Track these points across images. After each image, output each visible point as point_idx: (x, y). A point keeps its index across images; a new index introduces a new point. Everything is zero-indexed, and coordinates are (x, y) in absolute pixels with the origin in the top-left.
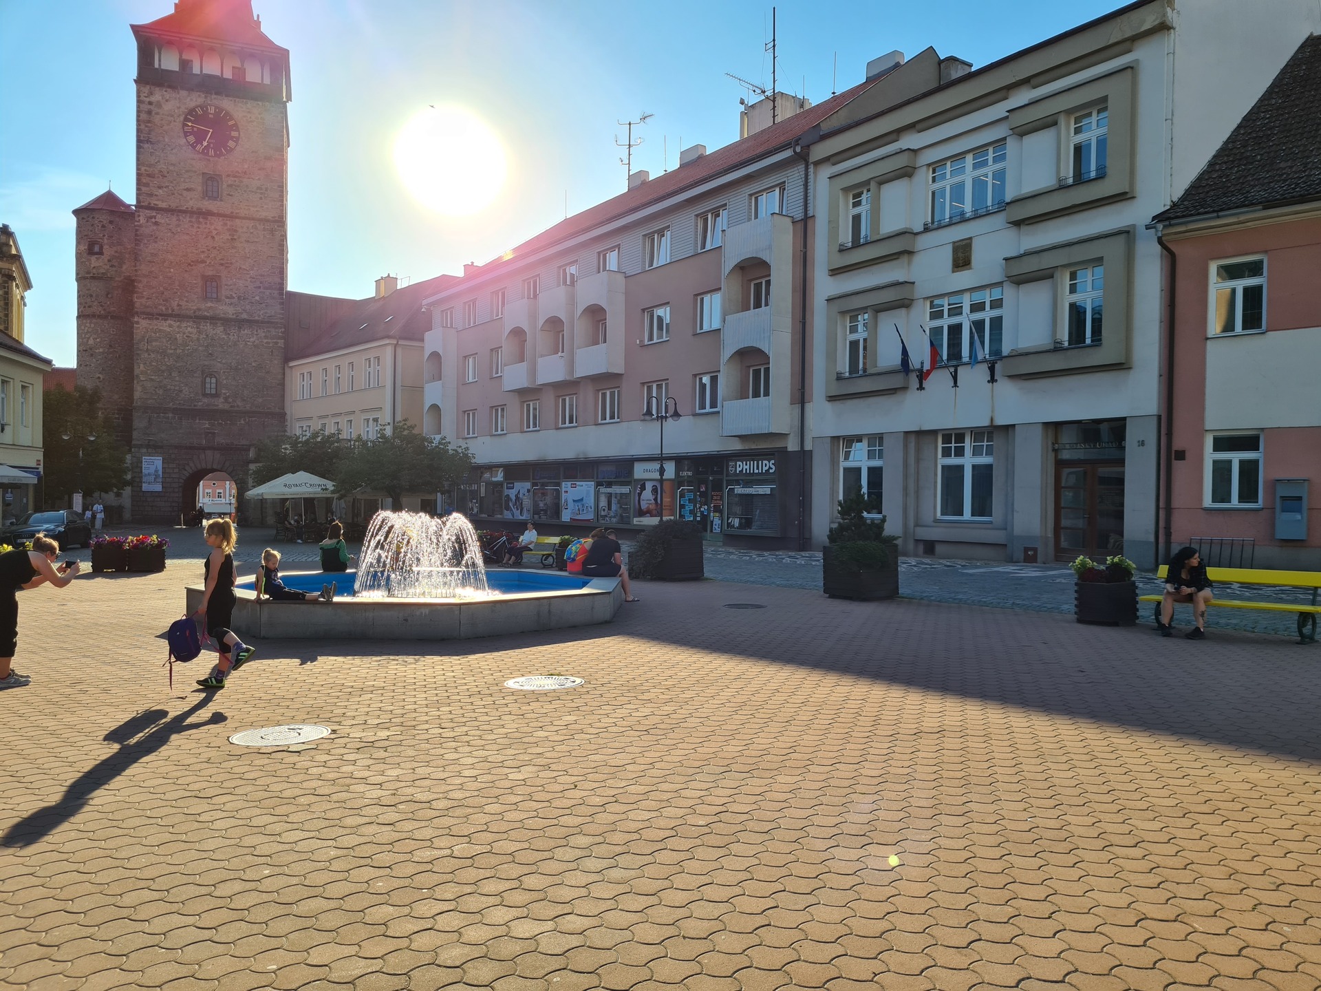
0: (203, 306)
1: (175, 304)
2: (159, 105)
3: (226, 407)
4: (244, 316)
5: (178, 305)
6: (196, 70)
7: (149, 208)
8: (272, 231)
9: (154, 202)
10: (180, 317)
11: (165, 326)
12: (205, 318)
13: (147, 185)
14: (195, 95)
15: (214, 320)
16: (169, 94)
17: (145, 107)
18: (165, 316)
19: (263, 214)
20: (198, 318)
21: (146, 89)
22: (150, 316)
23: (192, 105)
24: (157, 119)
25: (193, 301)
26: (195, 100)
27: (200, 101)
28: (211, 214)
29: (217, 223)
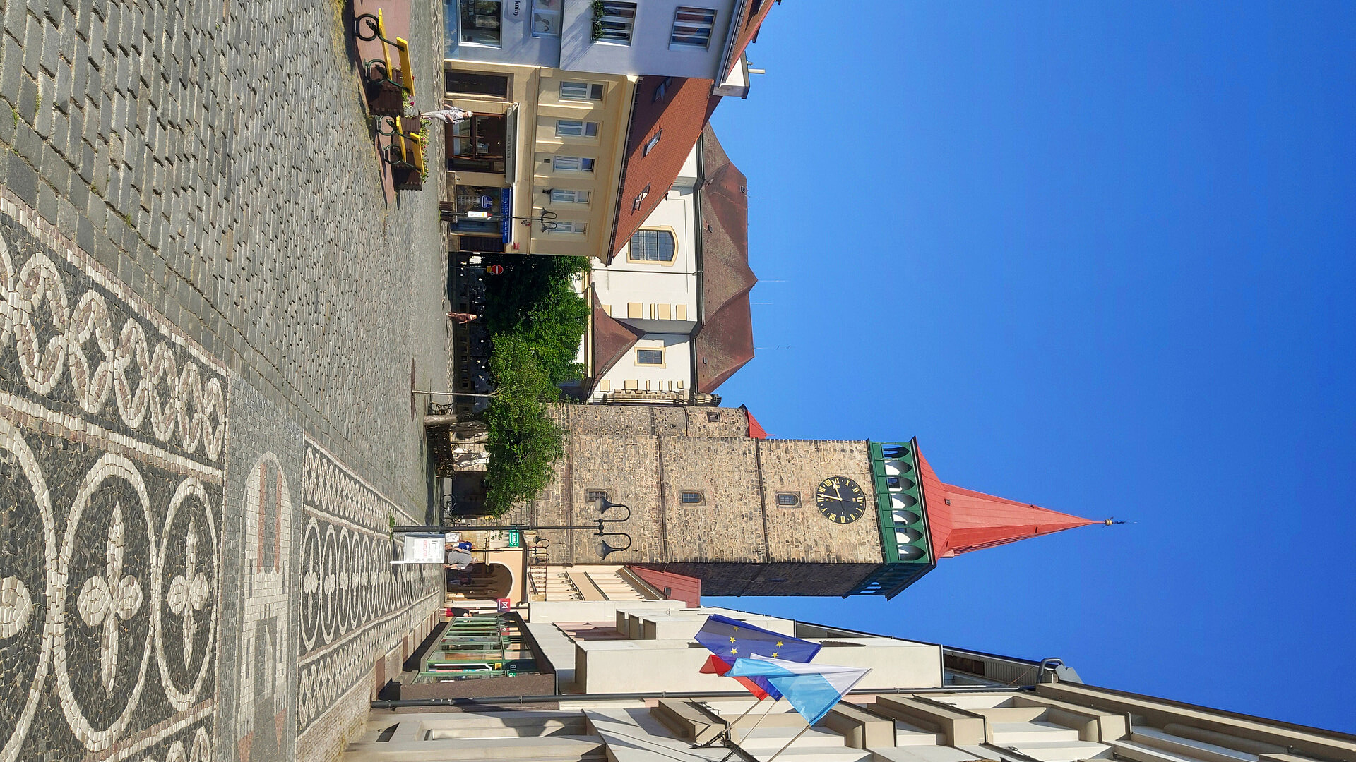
0: (673, 490)
1: (672, 467)
2: (852, 458)
3: (576, 509)
4: (669, 526)
5: (672, 471)
7: (758, 448)
8: (757, 552)
9: (764, 452)
10: (661, 471)
11: (651, 458)
12: (662, 492)
13: (778, 447)
14: (870, 486)
16: (865, 465)
18: (660, 459)
19: (772, 544)
20: (662, 486)
21: (862, 448)
22: (659, 447)
23: (860, 484)
25: (677, 483)
26: (865, 485)
27: (865, 491)
28: (763, 498)
29: (755, 503)
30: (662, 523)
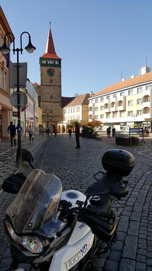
0: (50, 100)
1: (46, 100)
2: (44, 69)
3: (54, 115)
4: (56, 101)
6: (48, 63)
7: (43, 85)
8: (60, 88)
9: (43, 84)
10: (47, 102)
11: (45, 103)
12: (51, 102)
13: (42, 82)
14: (49, 67)
15: (52, 102)
16: (45, 67)
17: (42, 70)
18: (45, 102)
19: (59, 85)
20: (50, 102)
21: (42, 67)
22: (43, 102)
23: (48, 69)
24: (43, 71)
25: (49, 99)
26: (48, 68)
27: (49, 68)
28: (51, 85)
29: (52, 87)
30: (55, 102)
